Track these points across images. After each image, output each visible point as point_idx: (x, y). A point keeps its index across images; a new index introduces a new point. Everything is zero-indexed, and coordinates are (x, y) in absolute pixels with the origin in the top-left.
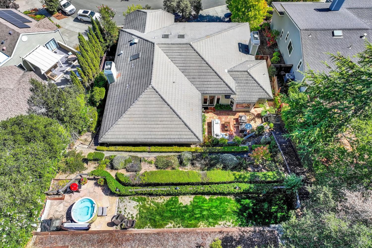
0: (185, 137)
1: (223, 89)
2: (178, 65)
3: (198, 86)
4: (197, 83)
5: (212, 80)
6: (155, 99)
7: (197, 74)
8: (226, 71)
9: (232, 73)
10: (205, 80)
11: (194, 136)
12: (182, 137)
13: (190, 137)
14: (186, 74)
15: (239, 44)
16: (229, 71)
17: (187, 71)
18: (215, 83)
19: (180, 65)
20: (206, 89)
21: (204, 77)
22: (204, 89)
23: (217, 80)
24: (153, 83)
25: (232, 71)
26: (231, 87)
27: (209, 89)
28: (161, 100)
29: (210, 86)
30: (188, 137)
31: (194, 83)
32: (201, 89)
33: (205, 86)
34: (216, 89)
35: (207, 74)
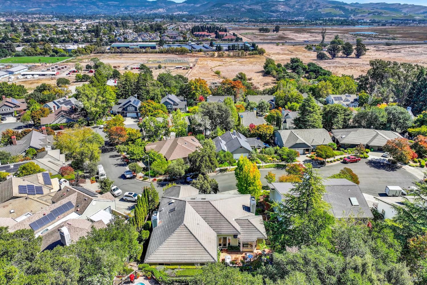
0: (205, 258)
1: (231, 230)
2: (201, 214)
3: (214, 228)
4: (213, 226)
5: (224, 224)
6: (185, 233)
7: (214, 220)
8: (234, 219)
9: (237, 221)
10: (219, 224)
11: (211, 258)
12: (203, 258)
13: (209, 258)
14: (206, 220)
15: (243, 206)
16: (235, 220)
17: (207, 218)
18: (226, 226)
19: (202, 214)
20: (220, 230)
21: (218, 222)
22: (218, 230)
23: (227, 224)
24: (185, 222)
25: (237, 220)
26: (237, 229)
27: (222, 230)
28: (189, 233)
29: (222, 228)
30: (207, 258)
31: (212, 226)
32: (217, 230)
33: (219, 228)
34: (226, 230)
35: (221, 220)
